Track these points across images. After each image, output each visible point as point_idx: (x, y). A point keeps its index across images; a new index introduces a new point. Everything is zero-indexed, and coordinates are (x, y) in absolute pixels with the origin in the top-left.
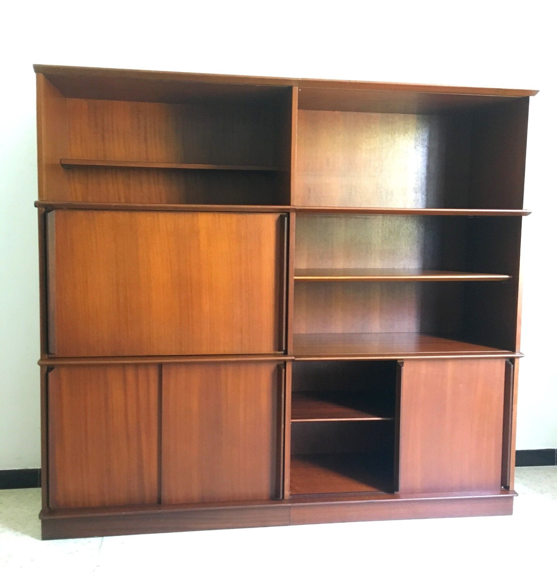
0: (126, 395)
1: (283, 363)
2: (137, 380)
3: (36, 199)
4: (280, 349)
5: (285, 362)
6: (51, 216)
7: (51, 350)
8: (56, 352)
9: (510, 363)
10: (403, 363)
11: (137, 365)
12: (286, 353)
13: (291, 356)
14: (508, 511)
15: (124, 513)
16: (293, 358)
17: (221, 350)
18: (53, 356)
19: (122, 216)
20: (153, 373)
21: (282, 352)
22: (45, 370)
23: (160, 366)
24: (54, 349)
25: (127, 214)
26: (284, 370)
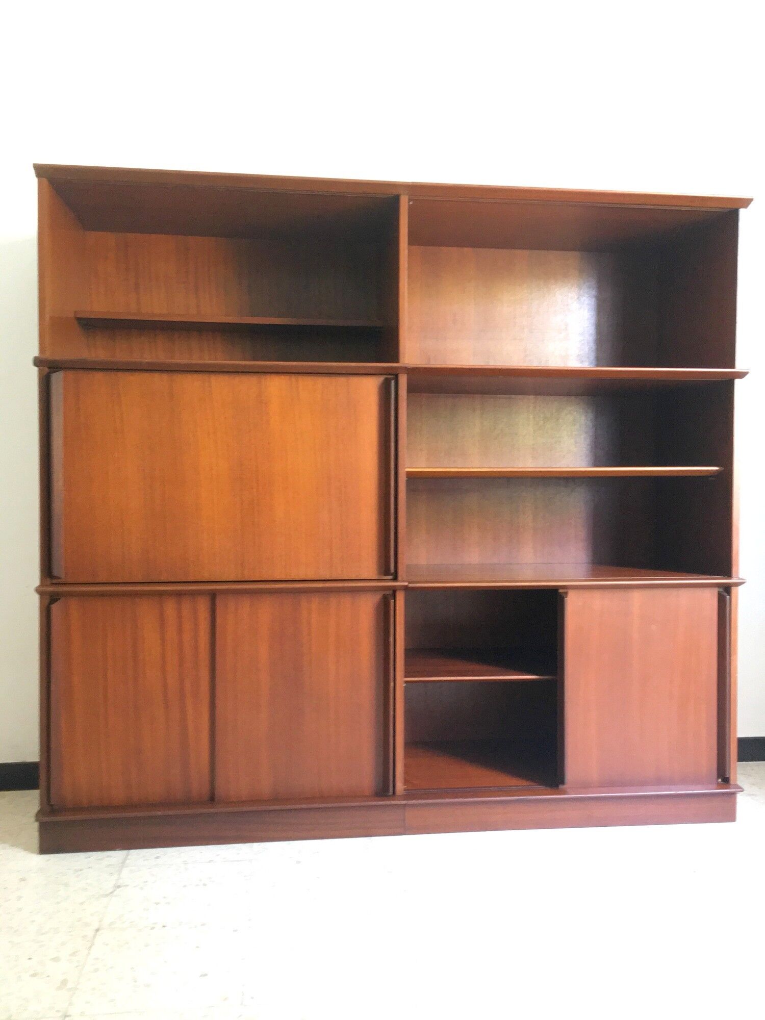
0: (163, 640)
1: (391, 592)
2: (180, 617)
3: (36, 353)
4: (386, 572)
5: (394, 591)
6: (58, 378)
7: (56, 572)
8: (63, 576)
9: (726, 594)
10: (566, 593)
11: (179, 594)
12: (395, 579)
13: (404, 581)
14: (729, 815)
15: (159, 813)
16: (406, 584)
17: (302, 574)
18: (60, 581)
19: (159, 381)
20: (203, 606)
21: (390, 577)
22: (47, 602)
23: (213, 596)
24: (59, 570)
25: (165, 376)
26: (392, 601)
